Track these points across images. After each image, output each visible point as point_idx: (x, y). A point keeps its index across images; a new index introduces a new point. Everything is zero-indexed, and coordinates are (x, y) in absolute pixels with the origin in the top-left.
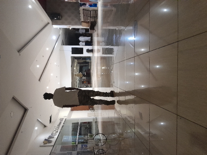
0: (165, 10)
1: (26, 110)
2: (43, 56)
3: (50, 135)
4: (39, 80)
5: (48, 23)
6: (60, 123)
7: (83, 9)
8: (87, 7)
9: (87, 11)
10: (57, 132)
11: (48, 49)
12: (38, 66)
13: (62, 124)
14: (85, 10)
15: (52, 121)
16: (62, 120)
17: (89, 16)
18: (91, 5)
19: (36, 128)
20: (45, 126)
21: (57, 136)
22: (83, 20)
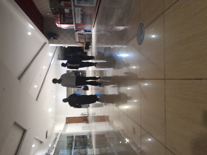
0: (153, 36)
1: (24, 131)
2: (40, 76)
3: (47, 152)
4: (37, 100)
5: (45, 43)
6: (56, 138)
7: (79, 34)
8: (82, 32)
9: (83, 35)
10: (53, 148)
11: (45, 68)
12: (36, 86)
13: (58, 140)
14: (81, 34)
15: (48, 136)
16: (57, 134)
17: (84, 38)
18: (86, 31)
19: (33, 146)
20: (41, 142)
21: (53, 152)
22: (78, 41)
